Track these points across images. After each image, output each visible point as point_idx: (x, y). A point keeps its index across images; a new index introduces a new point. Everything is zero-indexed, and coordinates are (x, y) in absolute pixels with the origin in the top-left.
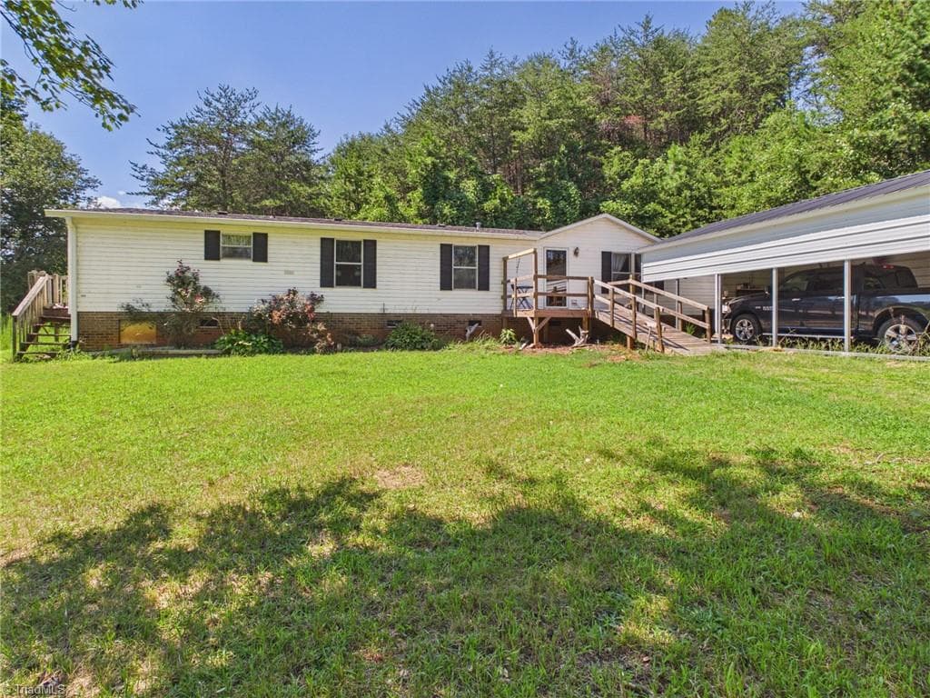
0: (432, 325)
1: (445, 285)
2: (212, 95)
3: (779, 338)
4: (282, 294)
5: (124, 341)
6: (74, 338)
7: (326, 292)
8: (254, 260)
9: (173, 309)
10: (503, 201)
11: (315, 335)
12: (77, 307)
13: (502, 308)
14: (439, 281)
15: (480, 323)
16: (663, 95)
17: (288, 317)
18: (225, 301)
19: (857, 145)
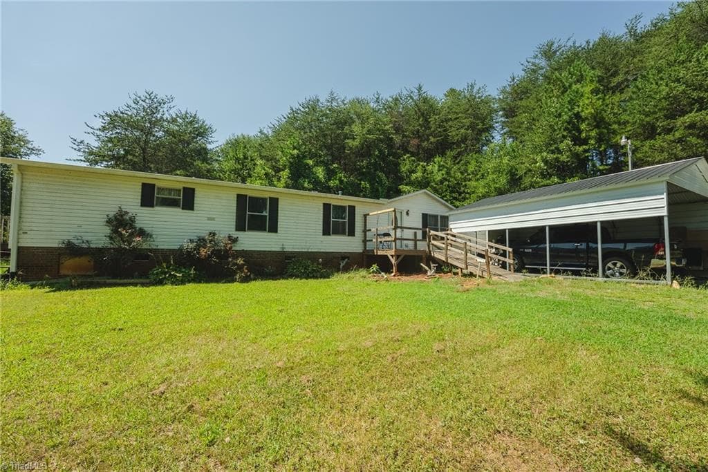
0: (321, 260)
1: (326, 232)
2: (140, 97)
3: (551, 270)
4: (205, 234)
5: (63, 272)
6: (13, 270)
7: (240, 235)
8: (183, 209)
9: (109, 246)
10: (341, 181)
11: (234, 268)
12: (18, 242)
13: (363, 249)
14: (322, 229)
15: (348, 258)
16: (430, 128)
17: (212, 253)
18: (158, 240)
19: (546, 162)
